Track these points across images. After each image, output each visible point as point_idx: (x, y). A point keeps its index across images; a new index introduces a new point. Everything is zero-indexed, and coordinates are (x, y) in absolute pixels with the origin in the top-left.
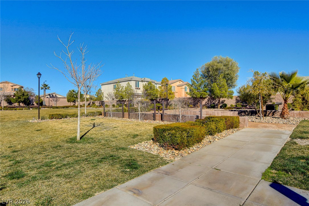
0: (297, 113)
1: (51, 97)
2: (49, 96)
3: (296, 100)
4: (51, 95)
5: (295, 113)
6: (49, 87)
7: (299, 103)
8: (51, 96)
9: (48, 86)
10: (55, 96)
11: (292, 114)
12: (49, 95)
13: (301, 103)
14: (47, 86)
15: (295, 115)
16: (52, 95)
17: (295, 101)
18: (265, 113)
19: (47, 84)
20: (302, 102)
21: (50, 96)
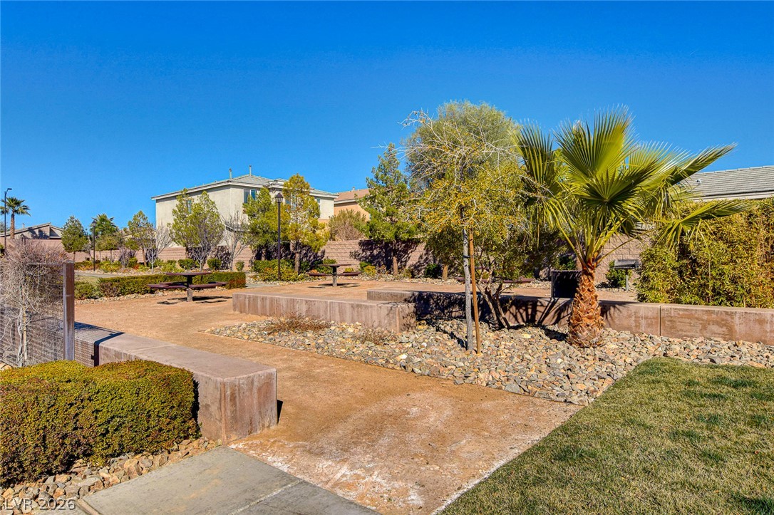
0: (650, 314)
1: (35, 237)
2: (28, 235)
3: (652, 256)
4: (37, 231)
5: (642, 313)
6: (26, 208)
7: (664, 270)
8: (37, 233)
9: (22, 204)
10: (48, 234)
11: (630, 316)
12: (31, 230)
13: (674, 269)
14: (18, 203)
15: (643, 322)
16: (40, 231)
17: (648, 260)
18: (530, 311)
19: (19, 199)
20: (677, 265)
21: (34, 233)
